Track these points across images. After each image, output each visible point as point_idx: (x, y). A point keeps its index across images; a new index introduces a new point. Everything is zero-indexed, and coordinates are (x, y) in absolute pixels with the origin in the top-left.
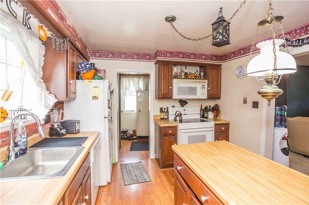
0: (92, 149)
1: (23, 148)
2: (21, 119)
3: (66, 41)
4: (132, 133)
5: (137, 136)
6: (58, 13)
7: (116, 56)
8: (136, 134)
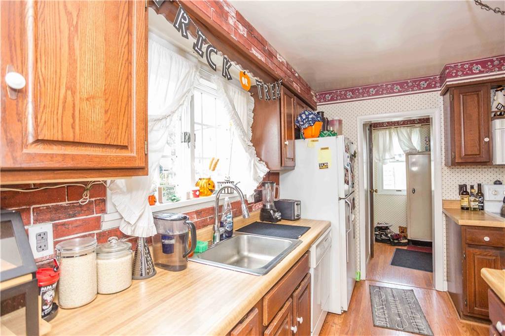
0: (314, 246)
1: (229, 229)
2: (228, 193)
3: (278, 85)
4: (398, 233)
5: (408, 240)
6: (264, 51)
7: (359, 93)
8: (407, 235)
